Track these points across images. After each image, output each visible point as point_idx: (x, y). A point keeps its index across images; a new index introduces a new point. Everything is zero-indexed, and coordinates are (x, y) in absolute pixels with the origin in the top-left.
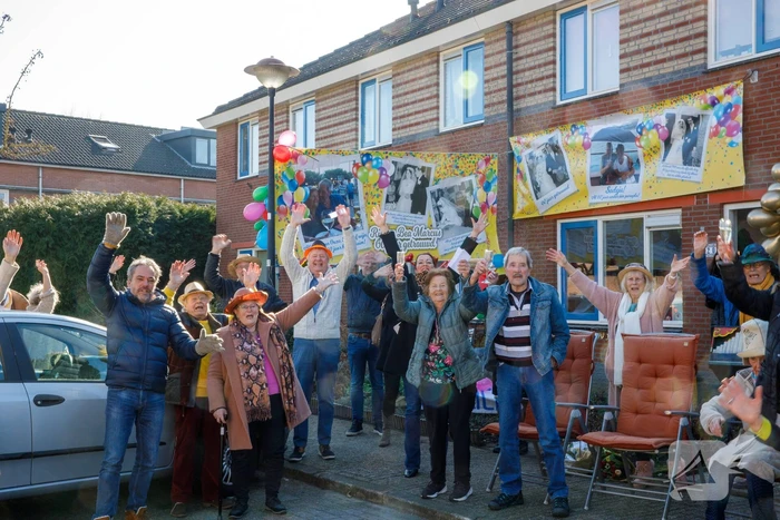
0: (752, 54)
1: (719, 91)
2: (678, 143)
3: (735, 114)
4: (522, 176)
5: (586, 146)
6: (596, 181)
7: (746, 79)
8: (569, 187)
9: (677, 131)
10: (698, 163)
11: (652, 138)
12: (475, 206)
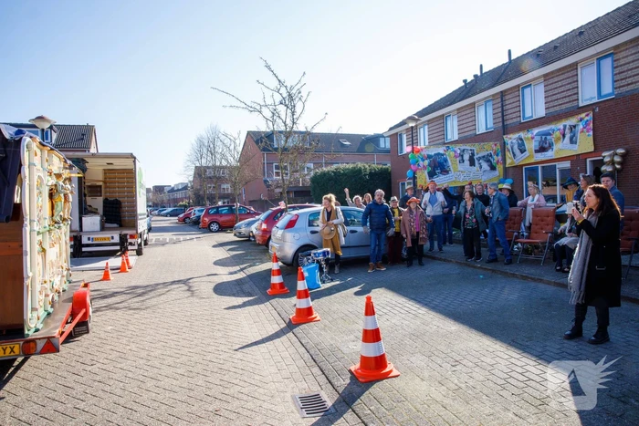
0: (596, 100)
1: (583, 115)
2: (568, 136)
3: (589, 125)
4: (509, 150)
5: (533, 138)
6: (537, 151)
7: (593, 110)
8: (527, 154)
9: (567, 131)
10: (576, 143)
11: (558, 134)
12: (494, 162)
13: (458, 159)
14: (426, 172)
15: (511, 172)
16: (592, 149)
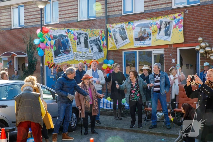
0: (185, 5)
1: (176, 15)
2: (163, 29)
3: (181, 22)
4: (111, 37)
5: (133, 29)
6: (136, 39)
7: (184, 12)
8: (128, 40)
9: (163, 26)
10: (170, 35)
11: (155, 27)
12: (101, 46)
13: (77, 41)
14: (53, 50)
15: (112, 54)
16: (182, 41)
